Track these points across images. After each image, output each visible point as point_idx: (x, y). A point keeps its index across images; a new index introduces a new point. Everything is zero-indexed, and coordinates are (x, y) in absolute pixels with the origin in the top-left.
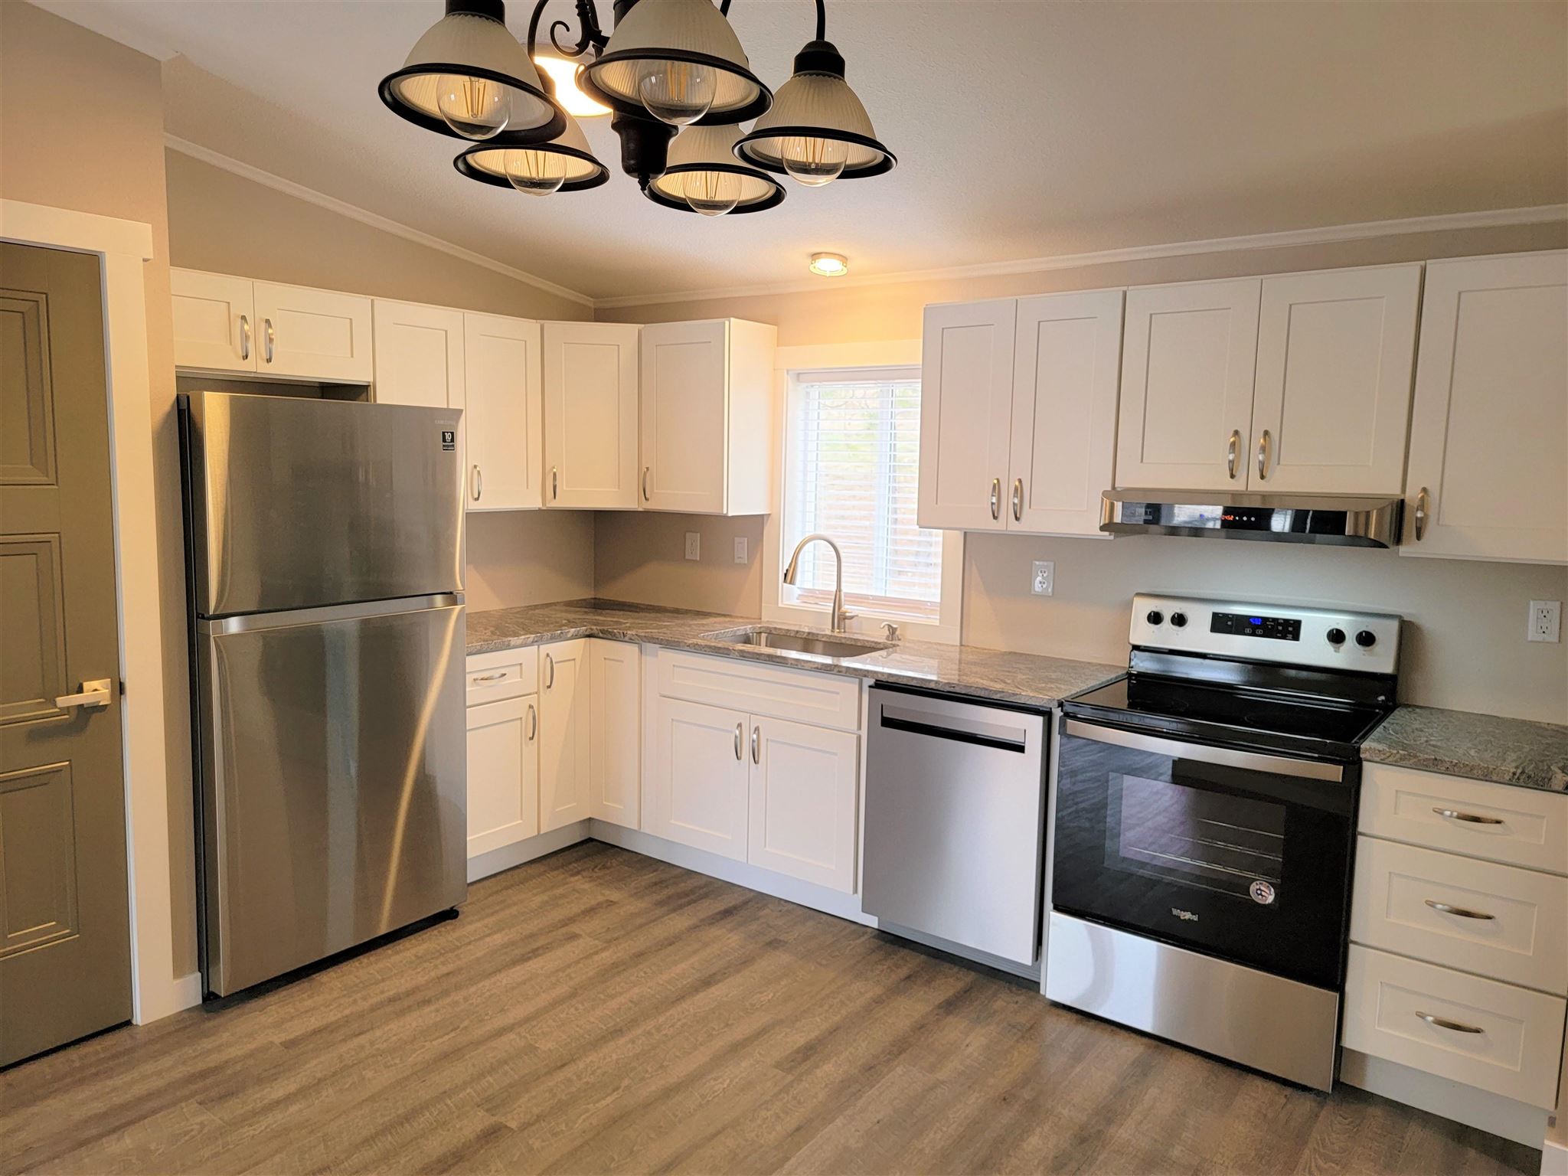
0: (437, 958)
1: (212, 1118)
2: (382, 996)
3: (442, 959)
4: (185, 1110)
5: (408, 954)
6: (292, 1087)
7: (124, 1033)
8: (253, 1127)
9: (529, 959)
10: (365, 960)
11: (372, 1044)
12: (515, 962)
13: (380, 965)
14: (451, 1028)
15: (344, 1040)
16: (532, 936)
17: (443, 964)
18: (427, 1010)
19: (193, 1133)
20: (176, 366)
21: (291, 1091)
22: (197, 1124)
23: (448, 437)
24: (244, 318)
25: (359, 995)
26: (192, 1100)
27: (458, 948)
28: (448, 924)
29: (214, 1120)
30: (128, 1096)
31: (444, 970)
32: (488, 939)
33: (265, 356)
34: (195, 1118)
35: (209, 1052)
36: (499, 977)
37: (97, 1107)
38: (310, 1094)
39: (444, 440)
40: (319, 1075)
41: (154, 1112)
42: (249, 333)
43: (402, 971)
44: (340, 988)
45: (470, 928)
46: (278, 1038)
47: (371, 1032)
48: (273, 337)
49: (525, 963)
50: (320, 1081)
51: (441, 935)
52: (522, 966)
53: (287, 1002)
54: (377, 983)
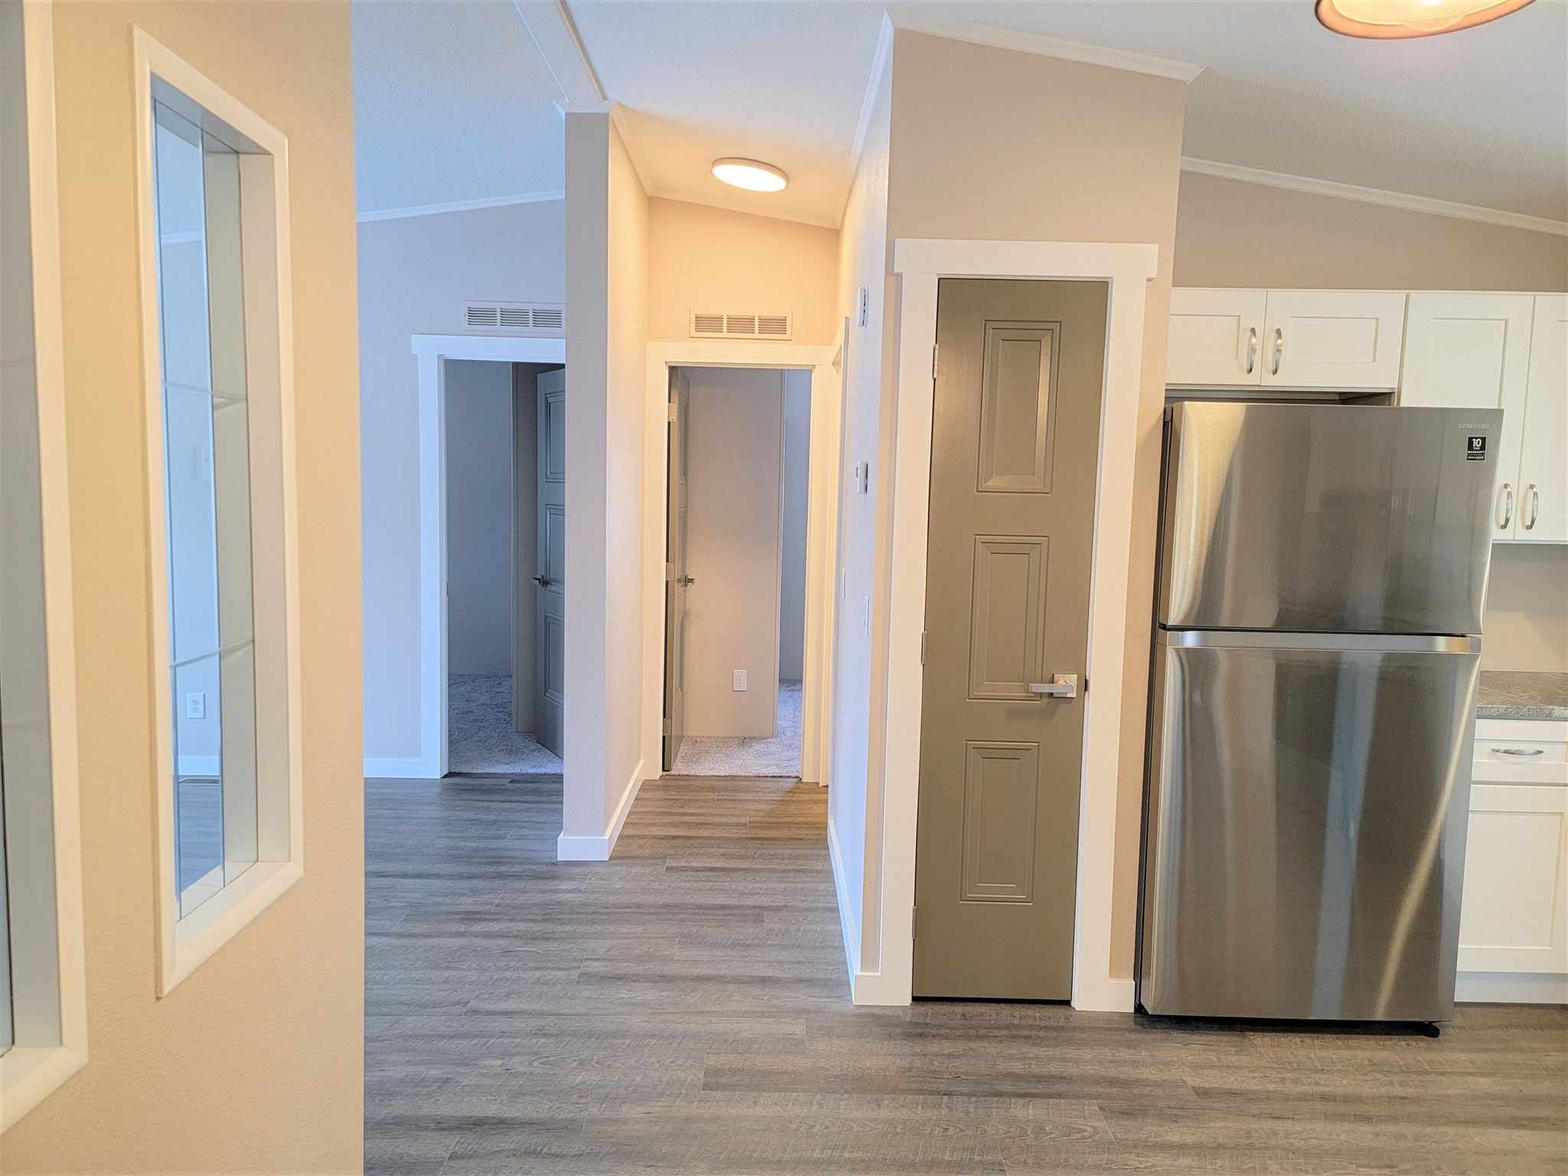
0: (1397, 1073)
1: (1108, 1129)
2: (1315, 1088)
3: (1401, 1077)
4: (1085, 1107)
5: (1360, 1054)
6: (1189, 1139)
7: (1059, 1011)
8: (1140, 1159)
9: (1523, 1127)
10: (1309, 1041)
11: (1287, 1135)
12: (1498, 1123)
13: (1324, 1053)
14: (1388, 1163)
15: (1259, 1116)
16: (1536, 1100)
17: (1401, 1084)
18: (1365, 1128)
19: (1085, 1134)
20: (1167, 384)
21: (1187, 1142)
22: (1091, 1127)
23: (1477, 444)
24: (1253, 330)
25: (1290, 1075)
26: (1094, 1101)
27: (1428, 1073)
28: (1422, 1040)
29: (1107, 1131)
30: (1044, 1071)
31: (1399, 1091)
32: (1470, 1079)
33: (1272, 368)
34: (1090, 1120)
35: (1125, 1063)
36: (1471, 1131)
37: (1018, 1067)
38: (1205, 1155)
39: (1470, 447)
40: (1220, 1140)
41: (1059, 1096)
42: (1256, 347)
43: (1347, 1071)
44: (1271, 1058)
45: (1452, 1056)
46: (1192, 1080)
47: (1290, 1121)
48: (1281, 348)
49: (1515, 1130)
50: (1219, 1146)
51: (1409, 1049)
52: (1509, 1131)
53: (1212, 1047)
54: (1315, 1071)
